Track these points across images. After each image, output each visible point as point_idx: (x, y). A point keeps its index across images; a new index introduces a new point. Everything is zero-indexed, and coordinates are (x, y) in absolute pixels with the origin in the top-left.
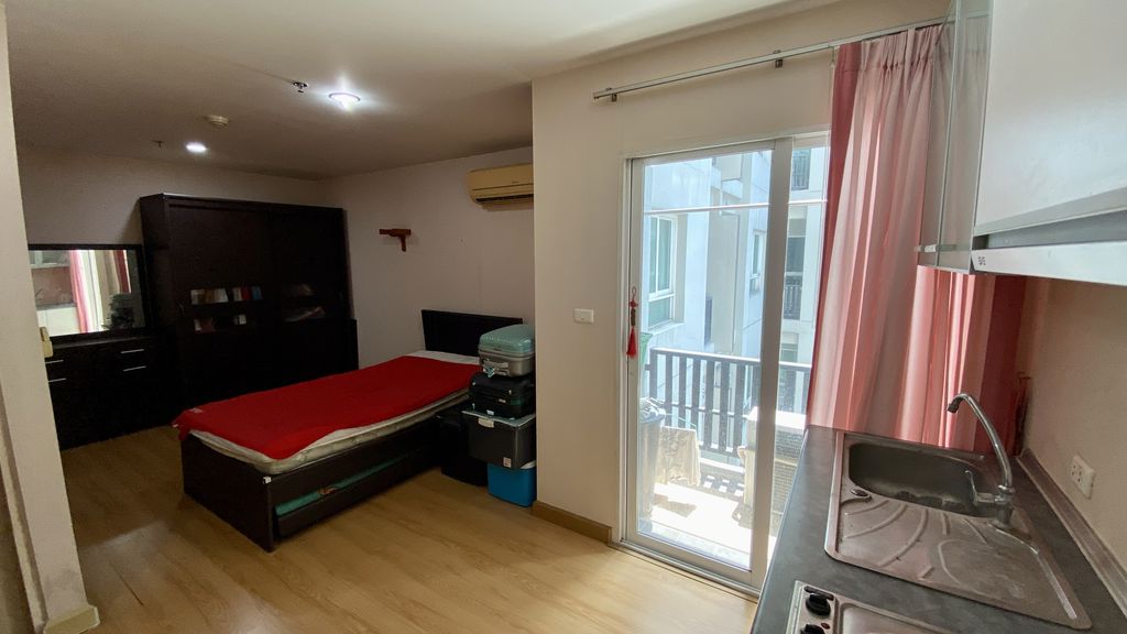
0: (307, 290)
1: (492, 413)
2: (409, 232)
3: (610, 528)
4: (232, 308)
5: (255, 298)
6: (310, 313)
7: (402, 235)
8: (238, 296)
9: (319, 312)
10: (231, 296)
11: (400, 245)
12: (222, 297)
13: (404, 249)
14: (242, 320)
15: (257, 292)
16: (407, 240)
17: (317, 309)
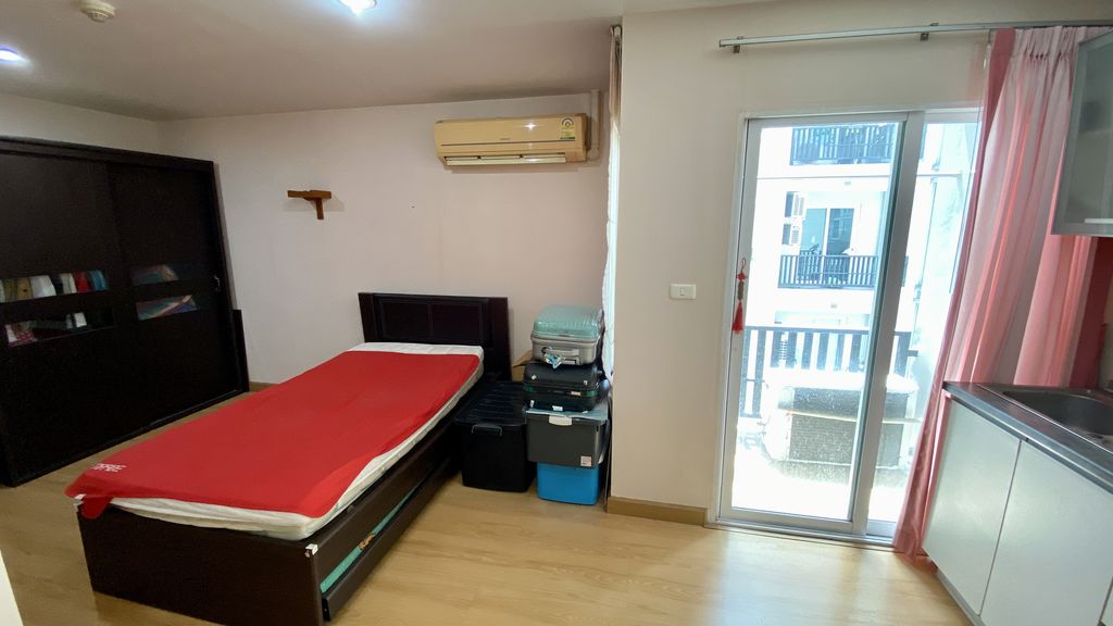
0: (168, 273)
1: (561, 409)
2: (328, 195)
3: (705, 509)
4: (61, 305)
5: (97, 288)
6: (174, 305)
7: (317, 199)
8: (70, 285)
9: (188, 303)
10: (58, 286)
11: (315, 212)
12: (45, 289)
13: (320, 216)
14: (80, 321)
15: (99, 280)
16: (324, 205)
17: (187, 298)
